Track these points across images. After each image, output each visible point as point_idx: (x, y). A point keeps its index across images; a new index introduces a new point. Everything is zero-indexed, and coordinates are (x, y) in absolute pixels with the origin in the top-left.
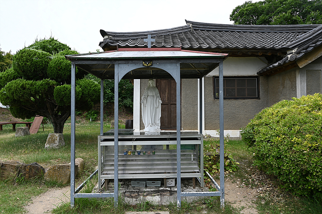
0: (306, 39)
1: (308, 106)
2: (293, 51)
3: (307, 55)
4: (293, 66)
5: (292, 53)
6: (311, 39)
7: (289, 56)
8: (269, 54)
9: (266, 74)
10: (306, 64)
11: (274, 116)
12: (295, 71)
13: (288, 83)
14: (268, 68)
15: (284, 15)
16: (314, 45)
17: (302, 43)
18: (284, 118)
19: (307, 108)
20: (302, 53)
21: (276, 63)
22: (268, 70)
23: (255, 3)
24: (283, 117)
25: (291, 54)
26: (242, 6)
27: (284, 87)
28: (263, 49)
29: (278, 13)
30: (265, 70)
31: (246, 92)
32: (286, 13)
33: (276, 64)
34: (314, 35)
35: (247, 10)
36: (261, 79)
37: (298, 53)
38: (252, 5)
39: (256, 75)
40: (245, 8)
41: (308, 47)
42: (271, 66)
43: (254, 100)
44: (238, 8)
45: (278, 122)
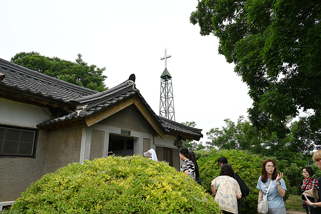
0: (96, 99)
1: (107, 173)
2: (83, 107)
3: (96, 114)
4: (81, 122)
5: (82, 109)
6: (100, 99)
7: (79, 112)
8: (55, 106)
9: (47, 129)
10: (93, 123)
11: (62, 187)
12: (81, 129)
13: (71, 141)
14: (52, 121)
15: (69, 77)
16: (102, 106)
17: (92, 101)
18: (77, 191)
19: (106, 176)
20: (91, 110)
21: (62, 116)
22: (51, 124)
23: (43, 57)
24: (77, 189)
25: (80, 109)
26: (28, 54)
27: (66, 146)
28: (50, 98)
29: (64, 73)
30: (48, 123)
31: (18, 148)
32: (71, 75)
33: (63, 118)
34: (103, 97)
35: (32, 59)
36: (41, 134)
37: (88, 110)
38: (40, 57)
39: (35, 127)
40: (31, 57)
41: (97, 106)
42: (57, 120)
43: (27, 159)
44: (23, 54)
45: (68, 198)
